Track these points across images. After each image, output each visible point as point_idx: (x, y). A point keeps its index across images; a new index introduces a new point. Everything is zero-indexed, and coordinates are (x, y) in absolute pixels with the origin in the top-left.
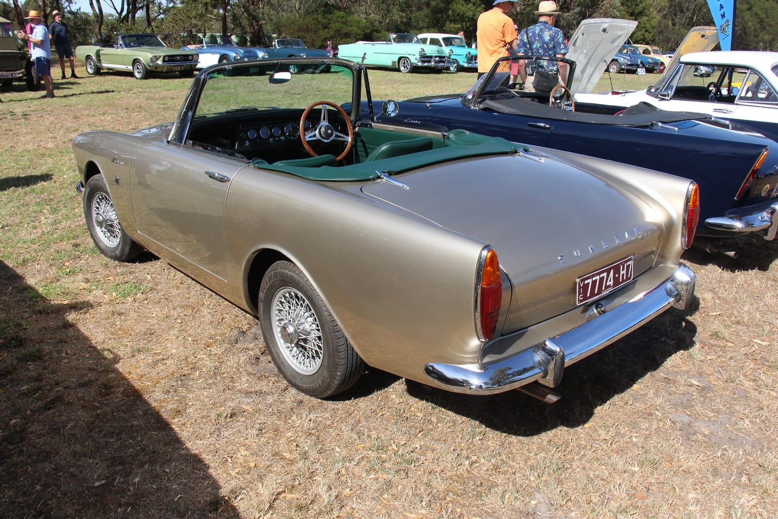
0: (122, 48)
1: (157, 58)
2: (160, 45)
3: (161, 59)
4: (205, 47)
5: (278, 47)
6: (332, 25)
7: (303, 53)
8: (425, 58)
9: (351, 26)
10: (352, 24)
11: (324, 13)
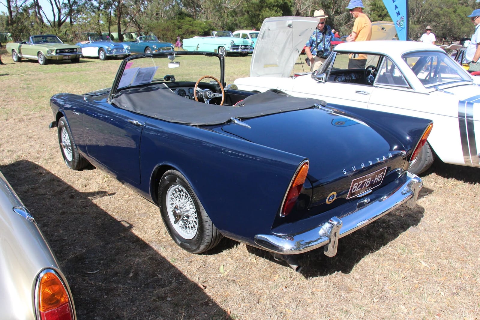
0: (32, 44)
1: (52, 51)
2: (59, 42)
3: (55, 51)
4: (91, 43)
5: (139, 42)
6: (183, 26)
7: (154, 45)
8: (235, 46)
9: (196, 27)
10: (196, 25)
11: (179, 18)
